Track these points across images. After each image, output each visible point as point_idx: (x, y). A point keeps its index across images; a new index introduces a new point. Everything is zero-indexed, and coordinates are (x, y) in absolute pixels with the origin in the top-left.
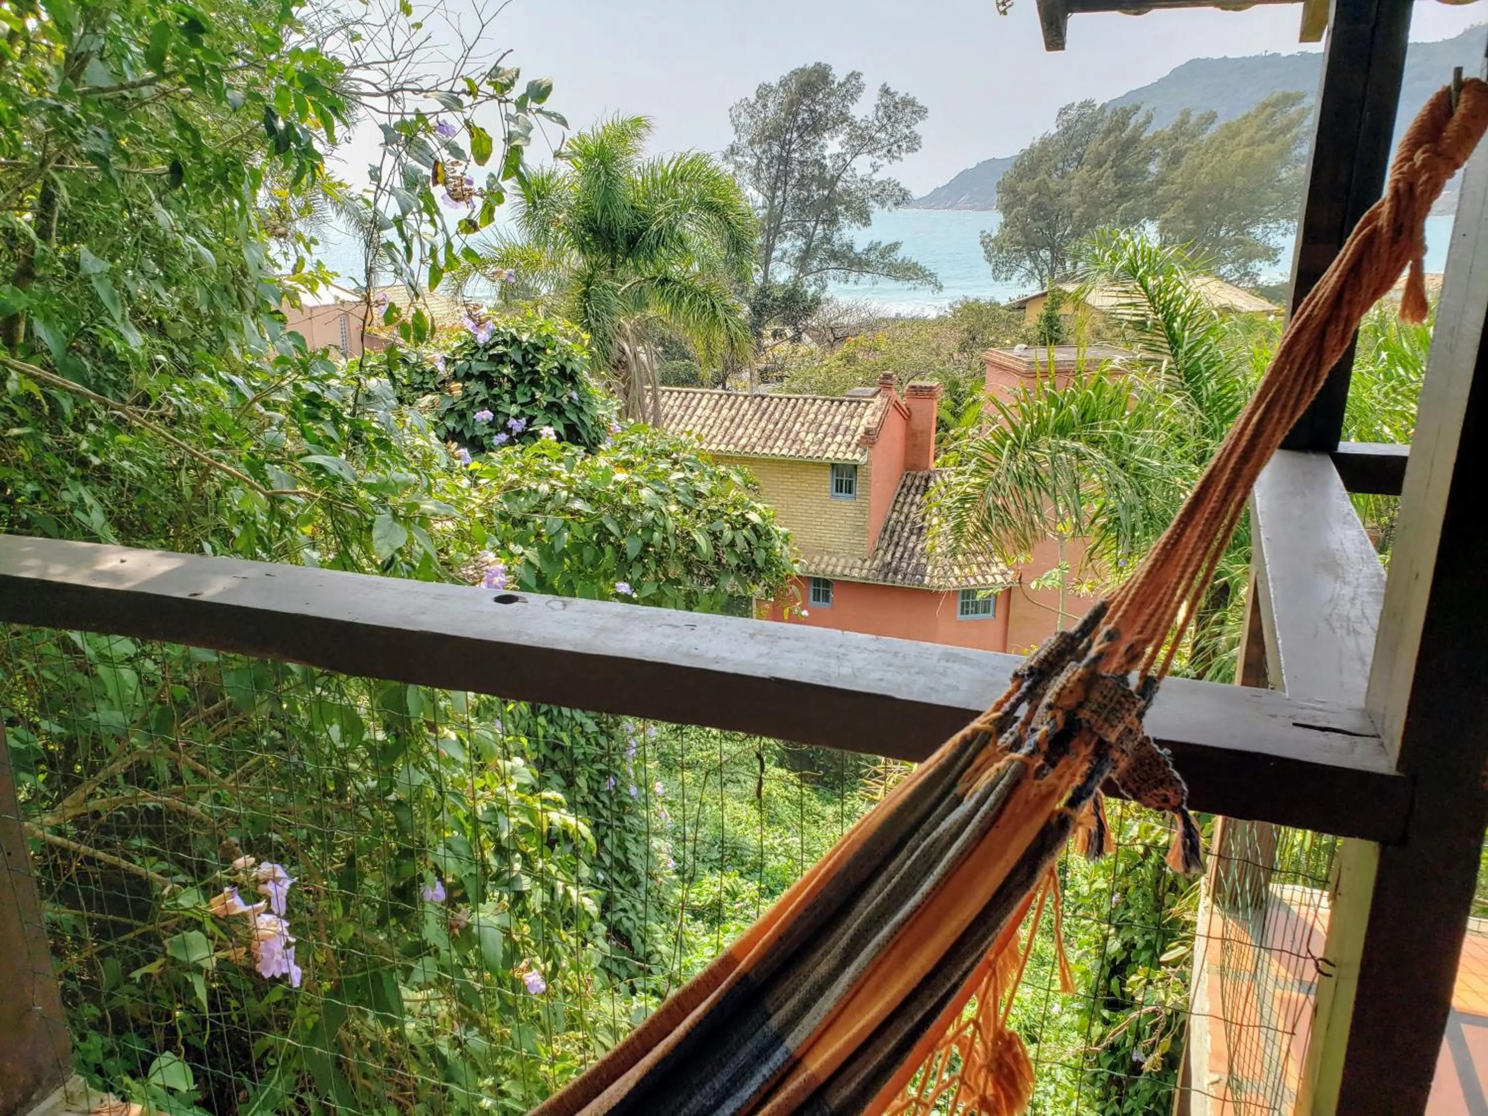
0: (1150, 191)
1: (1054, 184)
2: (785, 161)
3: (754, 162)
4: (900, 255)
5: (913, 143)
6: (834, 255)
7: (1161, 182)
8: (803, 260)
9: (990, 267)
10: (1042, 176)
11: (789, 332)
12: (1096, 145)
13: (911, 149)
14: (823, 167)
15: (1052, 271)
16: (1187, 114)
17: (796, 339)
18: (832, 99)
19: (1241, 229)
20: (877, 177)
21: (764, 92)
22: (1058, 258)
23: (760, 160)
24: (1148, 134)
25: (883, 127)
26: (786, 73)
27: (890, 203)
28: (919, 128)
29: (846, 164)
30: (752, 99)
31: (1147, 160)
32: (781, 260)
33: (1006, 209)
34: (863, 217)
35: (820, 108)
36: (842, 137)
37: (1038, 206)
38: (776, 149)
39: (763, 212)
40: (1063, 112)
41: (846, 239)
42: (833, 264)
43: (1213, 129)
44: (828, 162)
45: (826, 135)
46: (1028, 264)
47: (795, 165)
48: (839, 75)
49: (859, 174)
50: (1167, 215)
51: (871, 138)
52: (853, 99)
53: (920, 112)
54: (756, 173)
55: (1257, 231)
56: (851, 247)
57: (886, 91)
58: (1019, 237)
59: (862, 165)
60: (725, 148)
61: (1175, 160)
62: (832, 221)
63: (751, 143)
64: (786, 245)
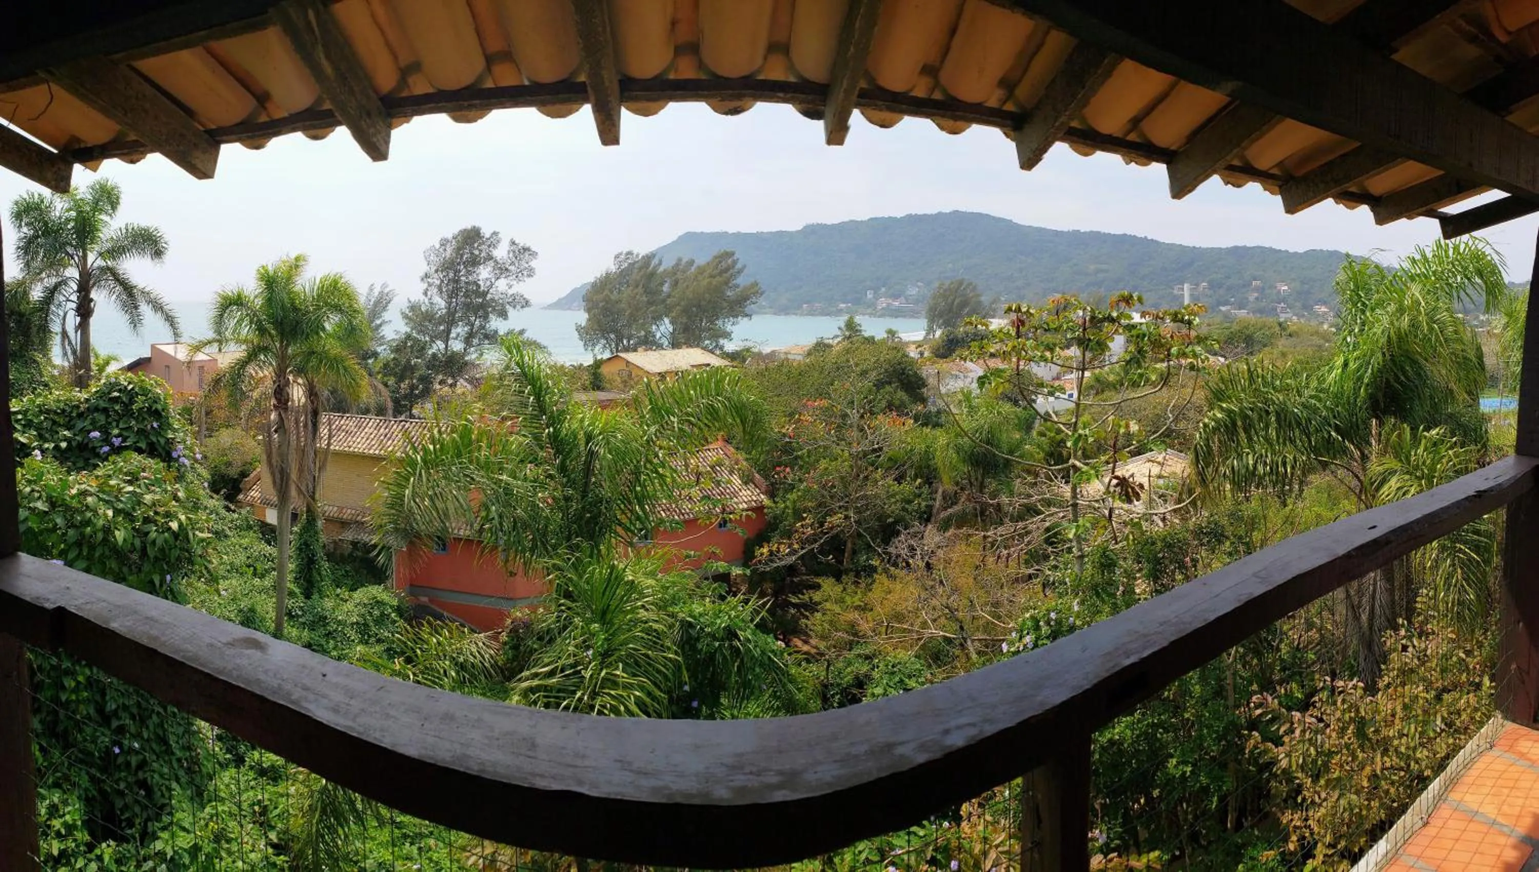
0: (664, 301)
1: (614, 296)
2: (457, 281)
3: (438, 282)
4: (526, 335)
5: (531, 273)
6: (486, 336)
7: (669, 296)
8: (468, 341)
9: (582, 343)
10: (606, 292)
11: (450, 381)
12: (635, 276)
13: (529, 276)
14: (479, 286)
15: (617, 345)
16: (680, 260)
17: (453, 386)
18: (483, 247)
19: (712, 323)
20: (510, 292)
21: (444, 243)
22: (619, 339)
23: (442, 281)
24: (661, 269)
25: (512, 263)
26: (456, 231)
27: (518, 307)
28: (533, 264)
29: (492, 285)
30: (438, 246)
31: (662, 284)
32: (456, 339)
33: (588, 310)
34: (503, 314)
35: (477, 252)
36: (489, 269)
37: (605, 309)
38: (451, 275)
39: (444, 311)
40: (617, 257)
41: (493, 327)
42: (486, 342)
43: (693, 269)
44: (481, 283)
45: (481, 267)
46: (603, 341)
47: (462, 285)
48: (486, 232)
49: (500, 289)
50: (674, 314)
51: (507, 269)
52: (495, 247)
53: (534, 254)
54: (440, 288)
55: (719, 323)
56: (496, 332)
57: (513, 243)
58: (596, 327)
59: (502, 285)
60: (422, 274)
61: (676, 283)
62: (486, 317)
63: (436, 271)
64: (459, 330)
